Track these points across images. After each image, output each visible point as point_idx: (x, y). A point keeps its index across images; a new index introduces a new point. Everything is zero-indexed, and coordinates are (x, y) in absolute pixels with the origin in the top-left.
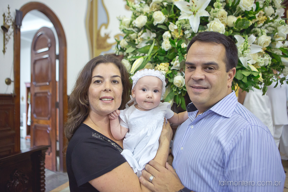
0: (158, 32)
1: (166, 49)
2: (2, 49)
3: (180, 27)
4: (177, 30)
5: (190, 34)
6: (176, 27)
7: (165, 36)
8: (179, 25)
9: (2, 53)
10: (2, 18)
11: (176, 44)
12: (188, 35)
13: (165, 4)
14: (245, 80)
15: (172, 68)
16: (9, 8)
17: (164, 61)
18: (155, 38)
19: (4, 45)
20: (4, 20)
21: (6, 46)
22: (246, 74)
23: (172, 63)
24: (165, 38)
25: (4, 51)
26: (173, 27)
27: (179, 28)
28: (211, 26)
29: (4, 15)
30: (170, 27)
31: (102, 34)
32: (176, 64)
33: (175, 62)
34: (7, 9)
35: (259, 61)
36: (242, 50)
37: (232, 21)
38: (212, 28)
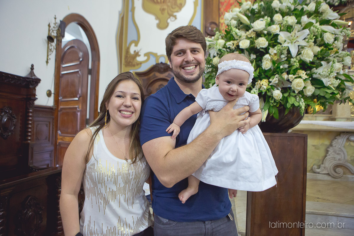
0: (258, 54)
1: (266, 69)
2: (46, 60)
3: (279, 51)
4: (275, 54)
5: (286, 58)
6: (275, 52)
7: (266, 58)
8: (278, 50)
9: (46, 64)
10: (48, 27)
11: (276, 65)
12: (283, 58)
13: (266, 32)
14: (328, 96)
15: (270, 84)
16: (55, 18)
17: (265, 78)
18: (255, 59)
19: (48, 56)
20: (49, 31)
21: (50, 57)
22: (329, 91)
23: (270, 80)
24: (265, 60)
25: (47, 62)
26: (273, 51)
27: (278, 53)
28: (305, 53)
29: (49, 26)
30: (270, 51)
31: (132, 51)
32: (275, 81)
33: (274, 79)
34: (54, 19)
35: (334, 82)
36: (329, 73)
37: (318, 51)
38: (305, 54)
